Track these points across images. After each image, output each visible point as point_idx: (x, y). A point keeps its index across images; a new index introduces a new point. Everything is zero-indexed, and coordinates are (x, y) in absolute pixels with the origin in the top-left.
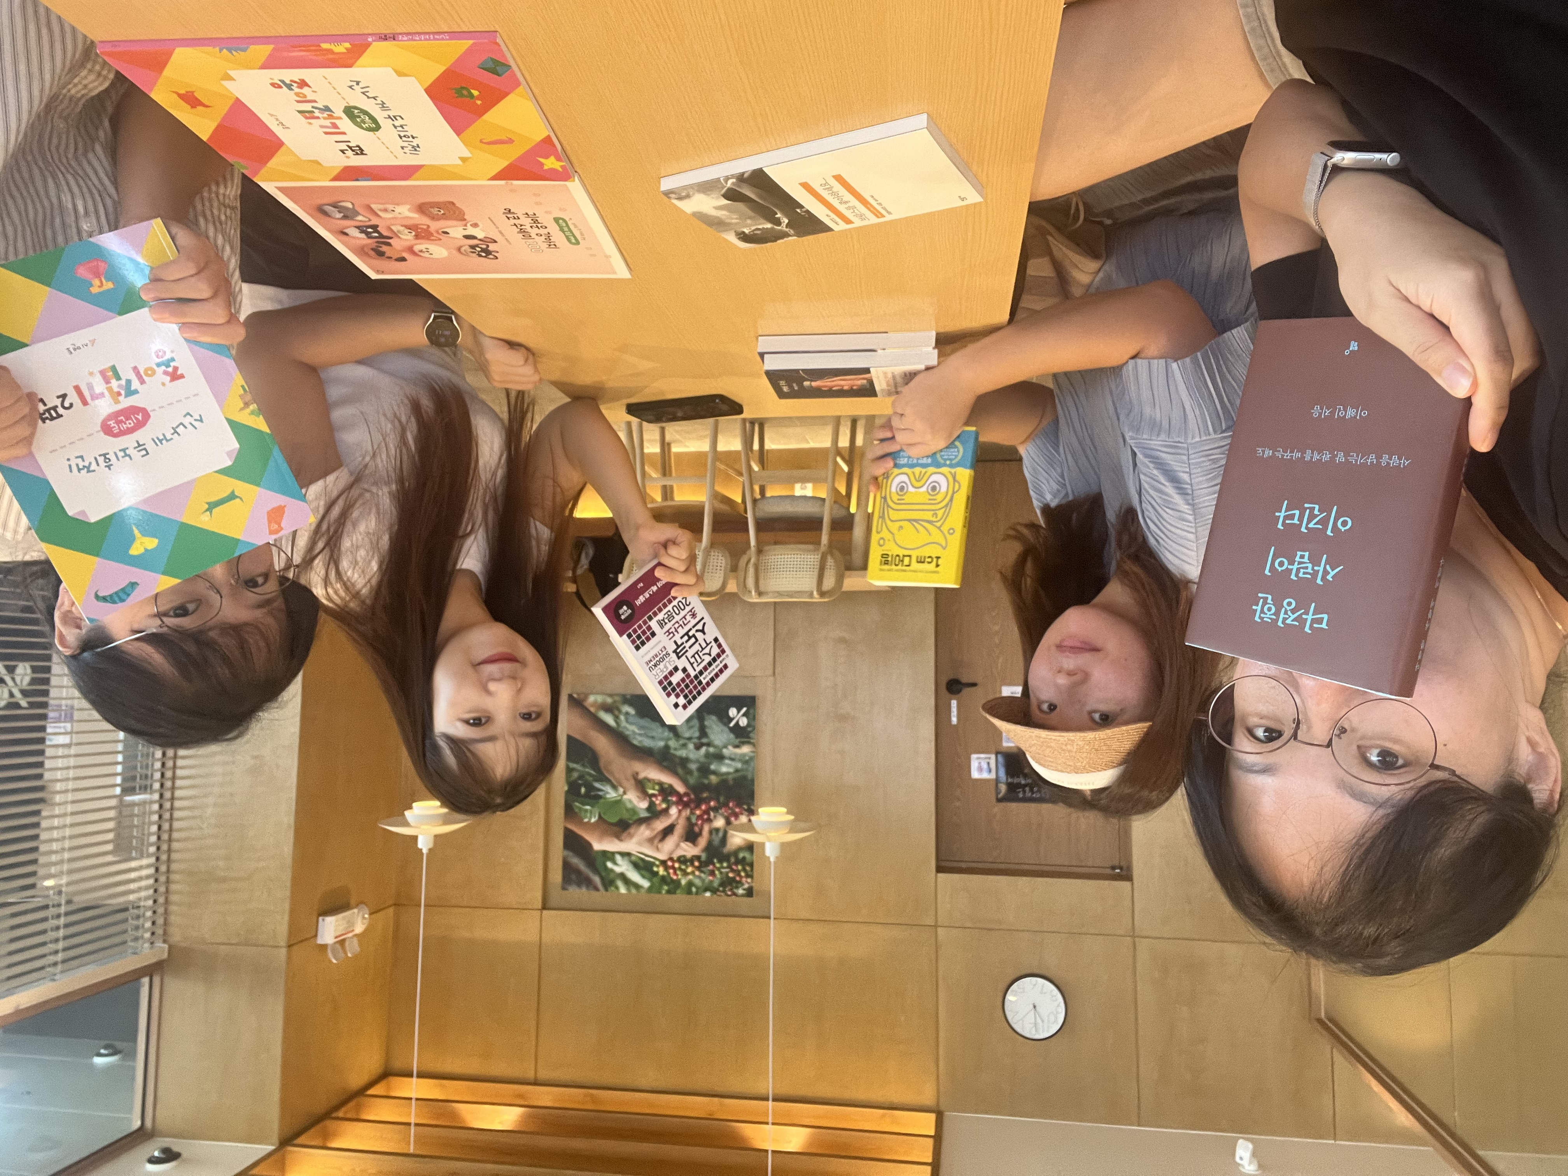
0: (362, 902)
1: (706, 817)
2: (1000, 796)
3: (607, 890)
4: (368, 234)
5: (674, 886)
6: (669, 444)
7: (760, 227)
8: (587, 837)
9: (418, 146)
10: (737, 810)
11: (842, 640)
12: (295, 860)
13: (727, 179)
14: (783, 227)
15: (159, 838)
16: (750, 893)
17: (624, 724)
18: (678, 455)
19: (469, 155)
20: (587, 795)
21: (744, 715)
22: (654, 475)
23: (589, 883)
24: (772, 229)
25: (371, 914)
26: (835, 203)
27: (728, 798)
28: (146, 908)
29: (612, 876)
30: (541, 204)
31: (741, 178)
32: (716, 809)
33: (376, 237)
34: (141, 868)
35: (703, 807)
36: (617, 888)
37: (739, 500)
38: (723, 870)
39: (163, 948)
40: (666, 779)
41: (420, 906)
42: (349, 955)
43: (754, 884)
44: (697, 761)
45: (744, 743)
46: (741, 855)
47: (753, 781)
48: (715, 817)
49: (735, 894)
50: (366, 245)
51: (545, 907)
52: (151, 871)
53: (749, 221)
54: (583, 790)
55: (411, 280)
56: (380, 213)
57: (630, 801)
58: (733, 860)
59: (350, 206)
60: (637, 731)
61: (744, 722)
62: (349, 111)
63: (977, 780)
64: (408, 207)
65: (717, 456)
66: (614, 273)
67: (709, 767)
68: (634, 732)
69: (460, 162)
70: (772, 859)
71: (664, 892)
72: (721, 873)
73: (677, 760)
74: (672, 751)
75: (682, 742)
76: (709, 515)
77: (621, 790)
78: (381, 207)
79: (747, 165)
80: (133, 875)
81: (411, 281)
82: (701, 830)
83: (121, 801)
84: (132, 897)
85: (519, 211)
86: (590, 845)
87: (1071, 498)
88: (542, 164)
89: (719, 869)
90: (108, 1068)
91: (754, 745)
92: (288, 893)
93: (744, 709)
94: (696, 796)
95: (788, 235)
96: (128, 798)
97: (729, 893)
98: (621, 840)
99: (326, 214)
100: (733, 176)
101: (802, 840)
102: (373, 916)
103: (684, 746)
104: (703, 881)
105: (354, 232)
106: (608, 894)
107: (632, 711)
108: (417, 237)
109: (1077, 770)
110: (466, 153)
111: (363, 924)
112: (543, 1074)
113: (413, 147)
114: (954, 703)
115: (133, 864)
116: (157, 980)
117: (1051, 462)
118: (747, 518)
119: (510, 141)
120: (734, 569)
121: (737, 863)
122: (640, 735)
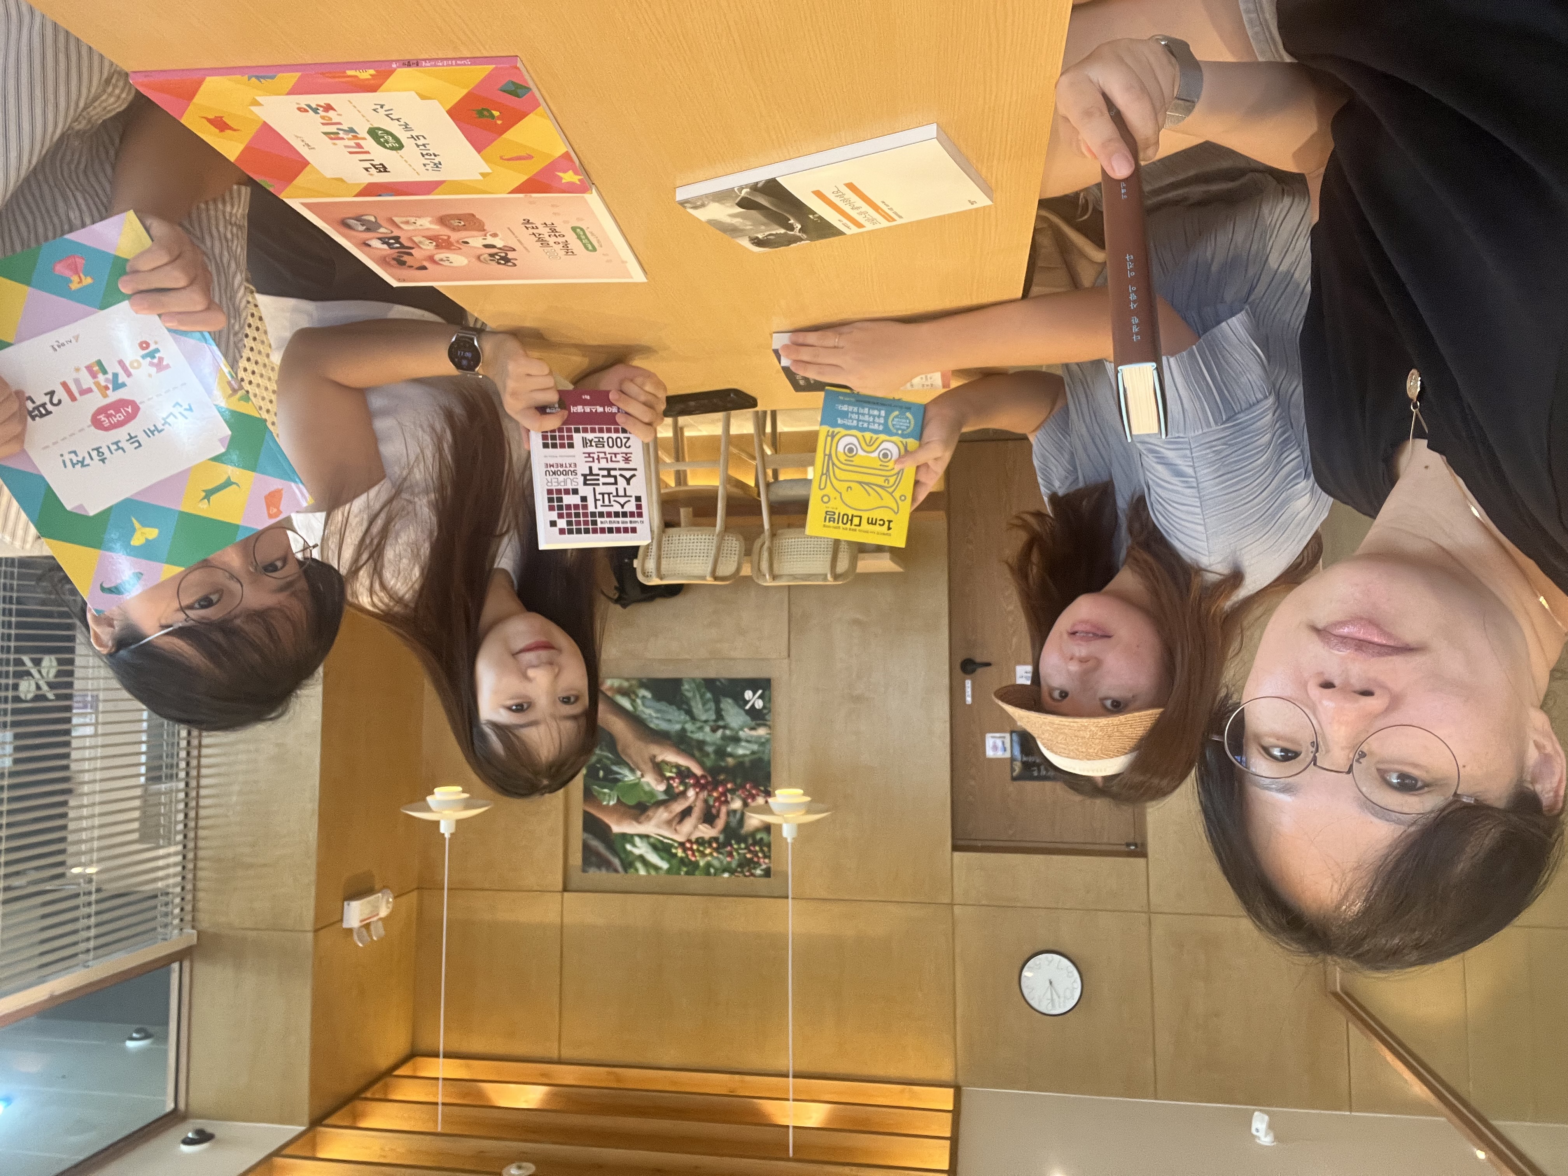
0: (385, 887)
1: (723, 799)
2: (1015, 774)
3: (626, 871)
4: (389, 244)
5: (693, 867)
6: (682, 429)
7: (774, 232)
8: (607, 820)
9: (440, 164)
10: (754, 792)
11: (857, 622)
12: (319, 846)
13: (741, 188)
14: (796, 232)
15: (186, 826)
16: (767, 873)
17: (641, 708)
18: (691, 439)
19: (489, 171)
20: (605, 778)
21: (760, 697)
22: (668, 460)
23: (608, 865)
24: (785, 233)
25: (395, 898)
26: (847, 209)
27: (746, 780)
28: (175, 895)
29: (631, 858)
30: (559, 214)
31: (755, 188)
32: (733, 791)
33: (397, 248)
34: (169, 855)
35: (720, 789)
36: (637, 870)
37: (752, 484)
38: (741, 851)
39: (193, 934)
40: (684, 762)
41: (443, 889)
42: (375, 938)
43: (771, 865)
44: (714, 744)
45: (759, 725)
46: (758, 836)
47: (769, 762)
48: (732, 799)
49: (752, 875)
50: (388, 255)
51: (565, 889)
52: (179, 858)
53: (763, 227)
54: (601, 773)
55: (432, 287)
56: (402, 226)
57: (648, 784)
58: (750, 841)
59: (373, 219)
60: (654, 715)
61: (759, 704)
62: (373, 133)
63: (991, 760)
64: (429, 219)
65: (729, 439)
66: (632, 278)
67: (725, 750)
68: (650, 715)
69: (481, 178)
70: (789, 840)
71: (682, 873)
72: (739, 854)
73: (694, 743)
74: (689, 734)
75: (698, 724)
76: (723, 498)
77: (639, 773)
78: (404, 219)
79: (760, 175)
80: (161, 863)
81: (432, 289)
82: (719, 811)
83: (146, 790)
84: (160, 884)
85: (537, 221)
86: (609, 828)
87: (1081, 484)
88: (561, 178)
89: (736, 850)
90: (142, 1052)
91: (770, 727)
92: (313, 877)
93: (760, 692)
94: (714, 778)
95: (801, 240)
96: (155, 787)
97: (747, 874)
98: (639, 823)
99: (349, 227)
100: (746, 186)
101: (818, 821)
102: (398, 899)
103: (701, 729)
104: (721, 862)
105: (376, 244)
106: (629, 875)
107: (648, 695)
108: (438, 246)
109: (1089, 757)
110: (487, 169)
111: (388, 908)
112: (567, 1053)
113: (435, 164)
114: (968, 683)
115: (161, 852)
116: (186, 964)
117: (1060, 449)
118: (760, 501)
119: (529, 157)
120: (748, 552)
121: (755, 843)
122: (657, 718)
